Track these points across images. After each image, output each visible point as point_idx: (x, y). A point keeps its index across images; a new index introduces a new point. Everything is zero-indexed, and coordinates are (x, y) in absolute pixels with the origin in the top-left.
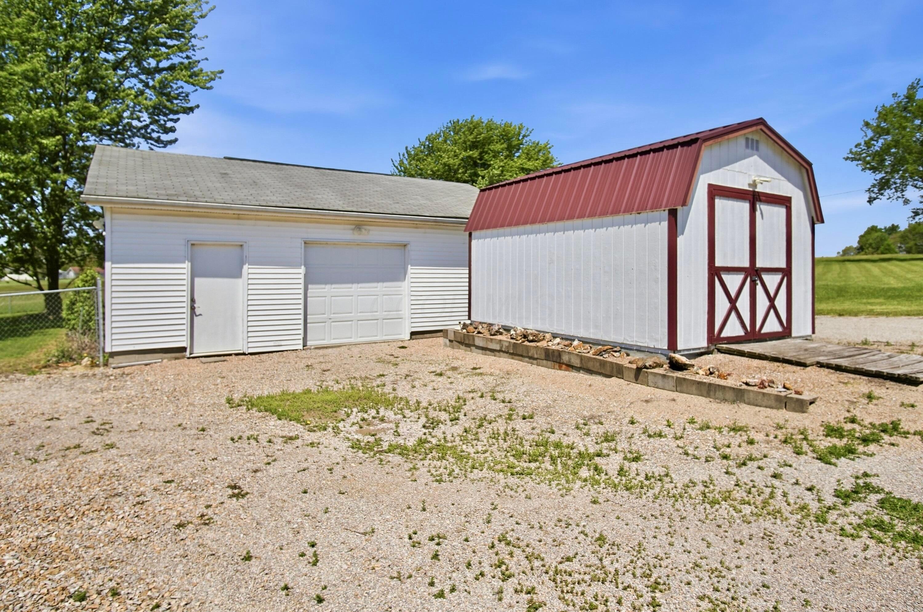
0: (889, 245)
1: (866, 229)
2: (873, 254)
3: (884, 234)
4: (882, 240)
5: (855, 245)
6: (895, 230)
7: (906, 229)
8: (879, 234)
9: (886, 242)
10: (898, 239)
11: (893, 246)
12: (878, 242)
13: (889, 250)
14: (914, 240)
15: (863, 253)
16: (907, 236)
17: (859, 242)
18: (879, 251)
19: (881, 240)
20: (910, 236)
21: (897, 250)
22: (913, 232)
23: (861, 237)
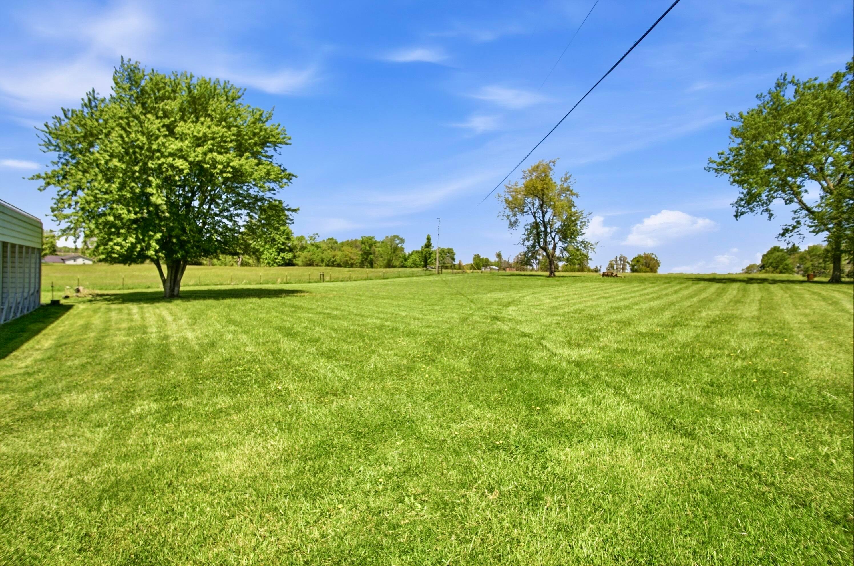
0: (787, 265)
1: (769, 249)
2: (772, 272)
3: (785, 254)
4: (783, 259)
5: (759, 262)
6: (796, 251)
7: (805, 251)
8: (780, 254)
9: (785, 262)
10: (797, 260)
11: (791, 266)
12: (778, 262)
13: (787, 270)
14: (811, 261)
15: (764, 271)
16: (805, 258)
17: (762, 261)
18: (778, 270)
19: (781, 260)
20: (808, 257)
21: (796, 269)
22: (812, 254)
23: (764, 256)
